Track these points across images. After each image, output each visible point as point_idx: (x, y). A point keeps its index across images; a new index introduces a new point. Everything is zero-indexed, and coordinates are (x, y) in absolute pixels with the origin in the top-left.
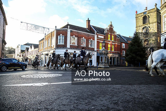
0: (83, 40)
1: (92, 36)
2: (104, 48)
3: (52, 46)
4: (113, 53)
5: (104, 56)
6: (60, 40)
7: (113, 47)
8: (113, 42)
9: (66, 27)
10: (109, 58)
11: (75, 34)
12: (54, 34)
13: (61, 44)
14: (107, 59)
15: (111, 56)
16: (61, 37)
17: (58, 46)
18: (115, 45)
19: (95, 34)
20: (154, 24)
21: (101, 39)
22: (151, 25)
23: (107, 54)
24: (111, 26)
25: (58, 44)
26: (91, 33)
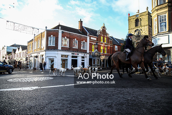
0: (75, 42)
1: (84, 38)
2: (96, 50)
3: (42, 48)
4: (106, 55)
5: (96, 59)
6: (51, 41)
7: (106, 49)
8: (106, 44)
9: (57, 27)
10: (102, 61)
11: (67, 35)
12: (44, 35)
13: (52, 45)
14: (99, 61)
15: (103, 58)
16: (51, 38)
17: (48, 48)
18: (107, 47)
19: (88, 35)
20: (146, 27)
21: (93, 41)
22: (143, 28)
23: (100, 56)
24: (104, 27)
25: (49, 45)
26: (83, 35)
